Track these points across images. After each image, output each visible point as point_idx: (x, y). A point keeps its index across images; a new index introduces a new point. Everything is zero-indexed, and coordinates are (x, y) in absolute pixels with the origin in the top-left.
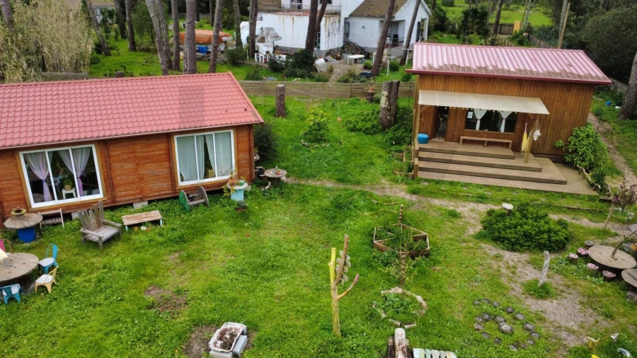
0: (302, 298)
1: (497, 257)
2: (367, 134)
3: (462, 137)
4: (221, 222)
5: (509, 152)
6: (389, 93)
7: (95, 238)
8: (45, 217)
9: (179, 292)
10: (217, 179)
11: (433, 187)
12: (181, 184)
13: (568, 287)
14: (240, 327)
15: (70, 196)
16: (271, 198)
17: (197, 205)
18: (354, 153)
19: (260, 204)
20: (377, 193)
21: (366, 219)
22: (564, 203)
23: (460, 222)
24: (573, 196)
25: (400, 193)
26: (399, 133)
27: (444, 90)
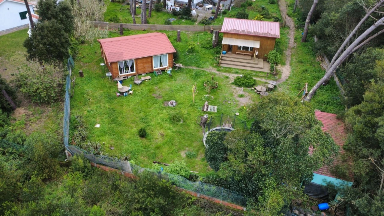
0: (187, 96)
1: (235, 89)
2: (208, 49)
3: (237, 53)
4: (166, 79)
5: (250, 58)
6: (216, 35)
7: (138, 83)
8: (124, 77)
9: (159, 95)
10: (164, 67)
11: (224, 69)
12: (154, 69)
13: (248, 95)
14: (174, 101)
15: (127, 72)
16: (178, 72)
17: (159, 75)
18: (203, 57)
19: (175, 74)
20: (208, 71)
21: (204, 78)
22: (260, 74)
23: (228, 80)
24: (263, 72)
25: (214, 71)
26: (218, 49)
27: (231, 38)
